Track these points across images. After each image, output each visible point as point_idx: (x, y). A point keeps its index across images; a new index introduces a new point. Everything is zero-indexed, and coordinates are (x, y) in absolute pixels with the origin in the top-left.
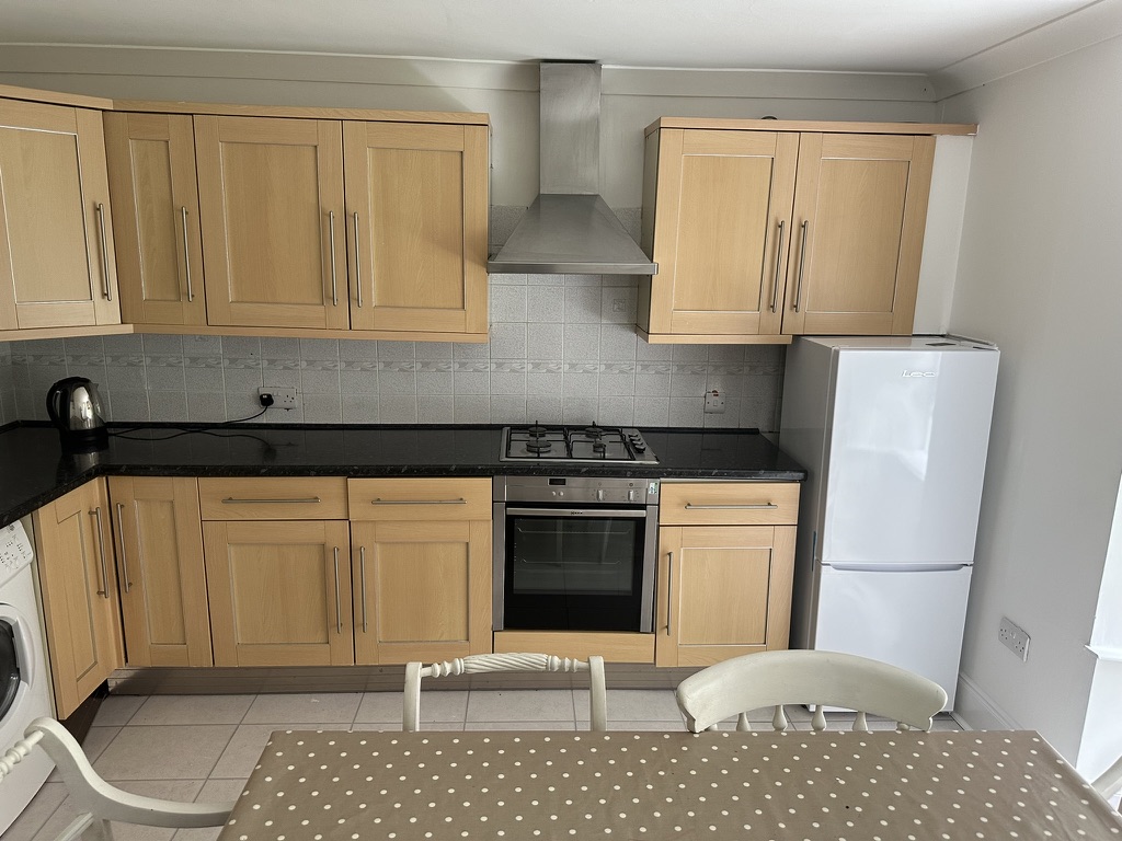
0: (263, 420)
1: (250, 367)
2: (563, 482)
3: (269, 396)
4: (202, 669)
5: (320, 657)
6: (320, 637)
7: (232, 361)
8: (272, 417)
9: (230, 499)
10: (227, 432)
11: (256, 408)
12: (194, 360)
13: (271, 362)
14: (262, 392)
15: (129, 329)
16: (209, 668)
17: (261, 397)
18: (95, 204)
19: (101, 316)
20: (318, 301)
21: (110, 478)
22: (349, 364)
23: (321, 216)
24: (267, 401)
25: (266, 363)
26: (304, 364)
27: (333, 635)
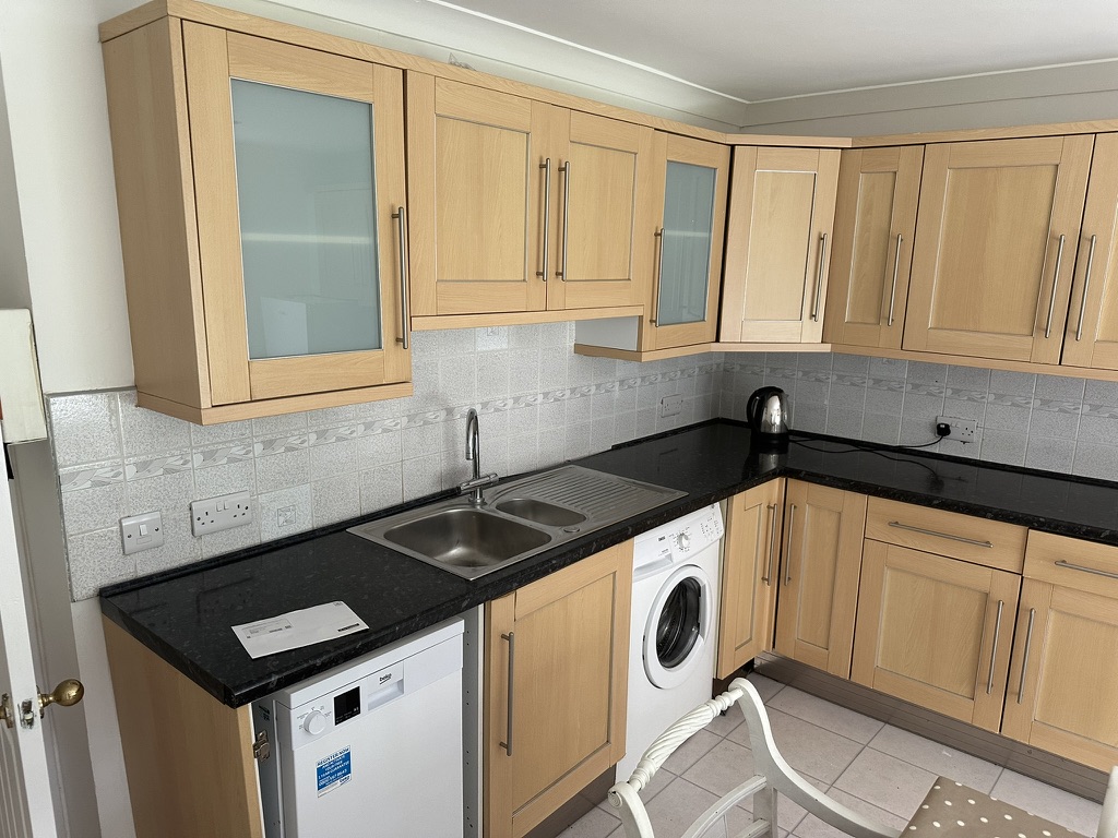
0: (936, 450)
1: (931, 395)
3: (947, 426)
4: (840, 679)
5: (961, 710)
6: (966, 691)
7: (916, 386)
8: (946, 447)
9: (897, 523)
10: (896, 456)
11: (930, 436)
12: (877, 382)
13: (956, 392)
14: (939, 421)
15: (827, 348)
16: (843, 680)
17: (939, 426)
18: (820, 234)
19: (806, 336)
20: (1027, 331)
21: (789, 480)
23: (1049, 240)
24: (943, 431)
25: (949, 392)
26: (992, 397)
27: (980, 693)
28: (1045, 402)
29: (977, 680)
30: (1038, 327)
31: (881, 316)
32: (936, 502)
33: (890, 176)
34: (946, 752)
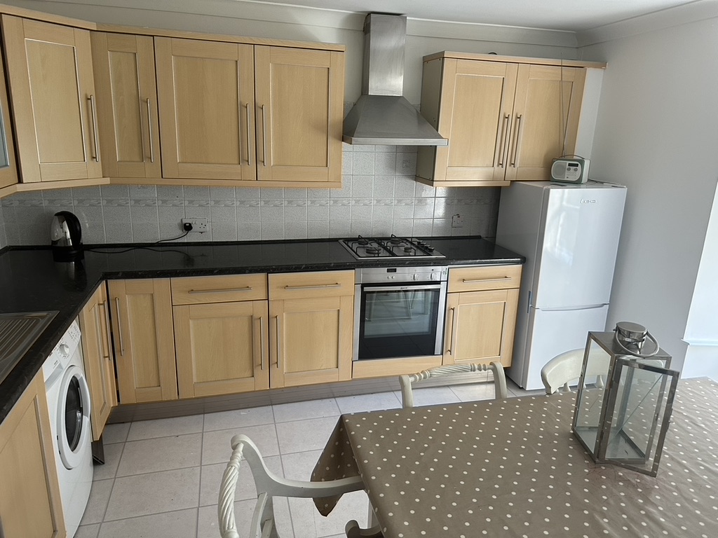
0: (185, 240)
2: (395, 271)
3: (190, 224)
4: (171, 401)
5: (248, 385)
6: (248, 373)
7: (164, 202)
8: (191, 237)
9: (192, 290)
10: (160, 248)
11: (179, 232)
12: (137, 201)
13: (191, 202)
14: (184, 222)
15: (107, 181)
16: (175, 400)
17: (185, 224)
18: (86, 95)
19: (90, 174)
20: (237, 162)
21: (108, 281)
23: (240, 108)
24: (188, 228)
25: (187, 203)
26: (213, 203)
27: (257, 371)
28: (242, 202)
29: (253, 365)
30: (242, 159)
31: (144, 156)
32: (216, 271)
33: (132, 56)
34: (243, 412)
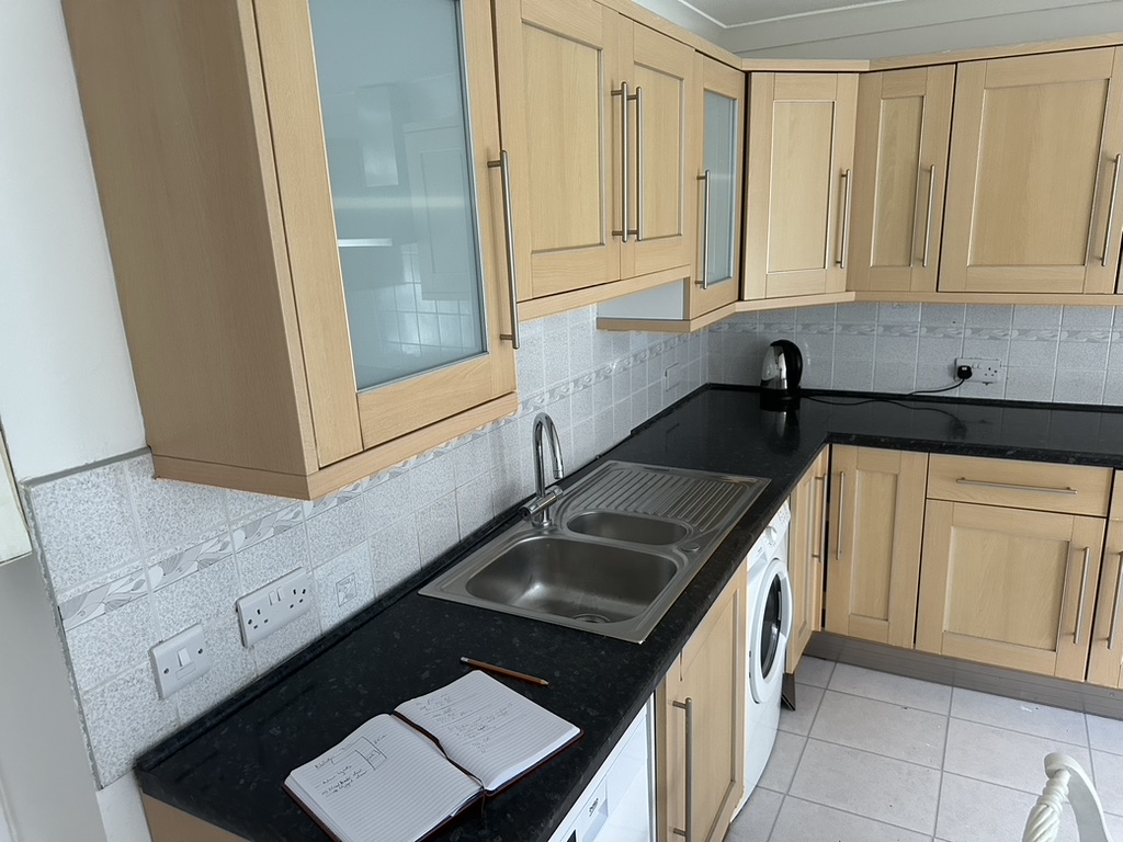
0: (955, 394)
3: (969, 368)
4: (901, 649)
5: (1041, 663)
6: (1047, 643)
7: (931, 330)
8: (967, 390)
9: (963, 479)
10: (912, 404)
11: (949, 380)
12: (887, 328)
13: (976, 331)
14: (959, 364)
15: (851, 296)
16: (908, 650)
17: (960, 368)
18: (841, 170)
19: (832, 288)
20: (1078, 260)
21: (834, 445)
22: (1073, 334)
23: (1103, 162)
24: (964, 374)
25: (969, 332)
26: (1015, 333)
27: (1065, 644)
29: (1057, 632)
30: (1090, 255)
31: (912, 257)
33: (917, 100)
34: (1025, 707)
